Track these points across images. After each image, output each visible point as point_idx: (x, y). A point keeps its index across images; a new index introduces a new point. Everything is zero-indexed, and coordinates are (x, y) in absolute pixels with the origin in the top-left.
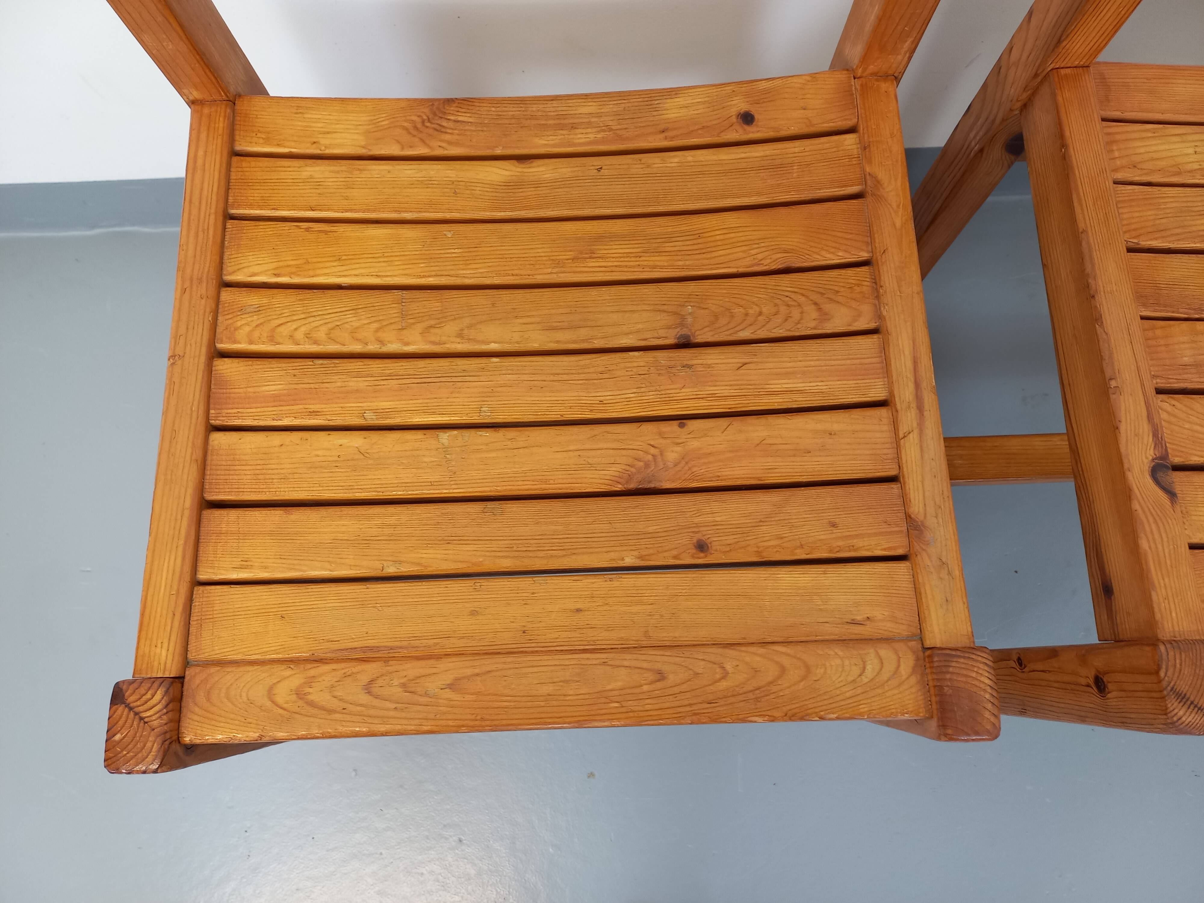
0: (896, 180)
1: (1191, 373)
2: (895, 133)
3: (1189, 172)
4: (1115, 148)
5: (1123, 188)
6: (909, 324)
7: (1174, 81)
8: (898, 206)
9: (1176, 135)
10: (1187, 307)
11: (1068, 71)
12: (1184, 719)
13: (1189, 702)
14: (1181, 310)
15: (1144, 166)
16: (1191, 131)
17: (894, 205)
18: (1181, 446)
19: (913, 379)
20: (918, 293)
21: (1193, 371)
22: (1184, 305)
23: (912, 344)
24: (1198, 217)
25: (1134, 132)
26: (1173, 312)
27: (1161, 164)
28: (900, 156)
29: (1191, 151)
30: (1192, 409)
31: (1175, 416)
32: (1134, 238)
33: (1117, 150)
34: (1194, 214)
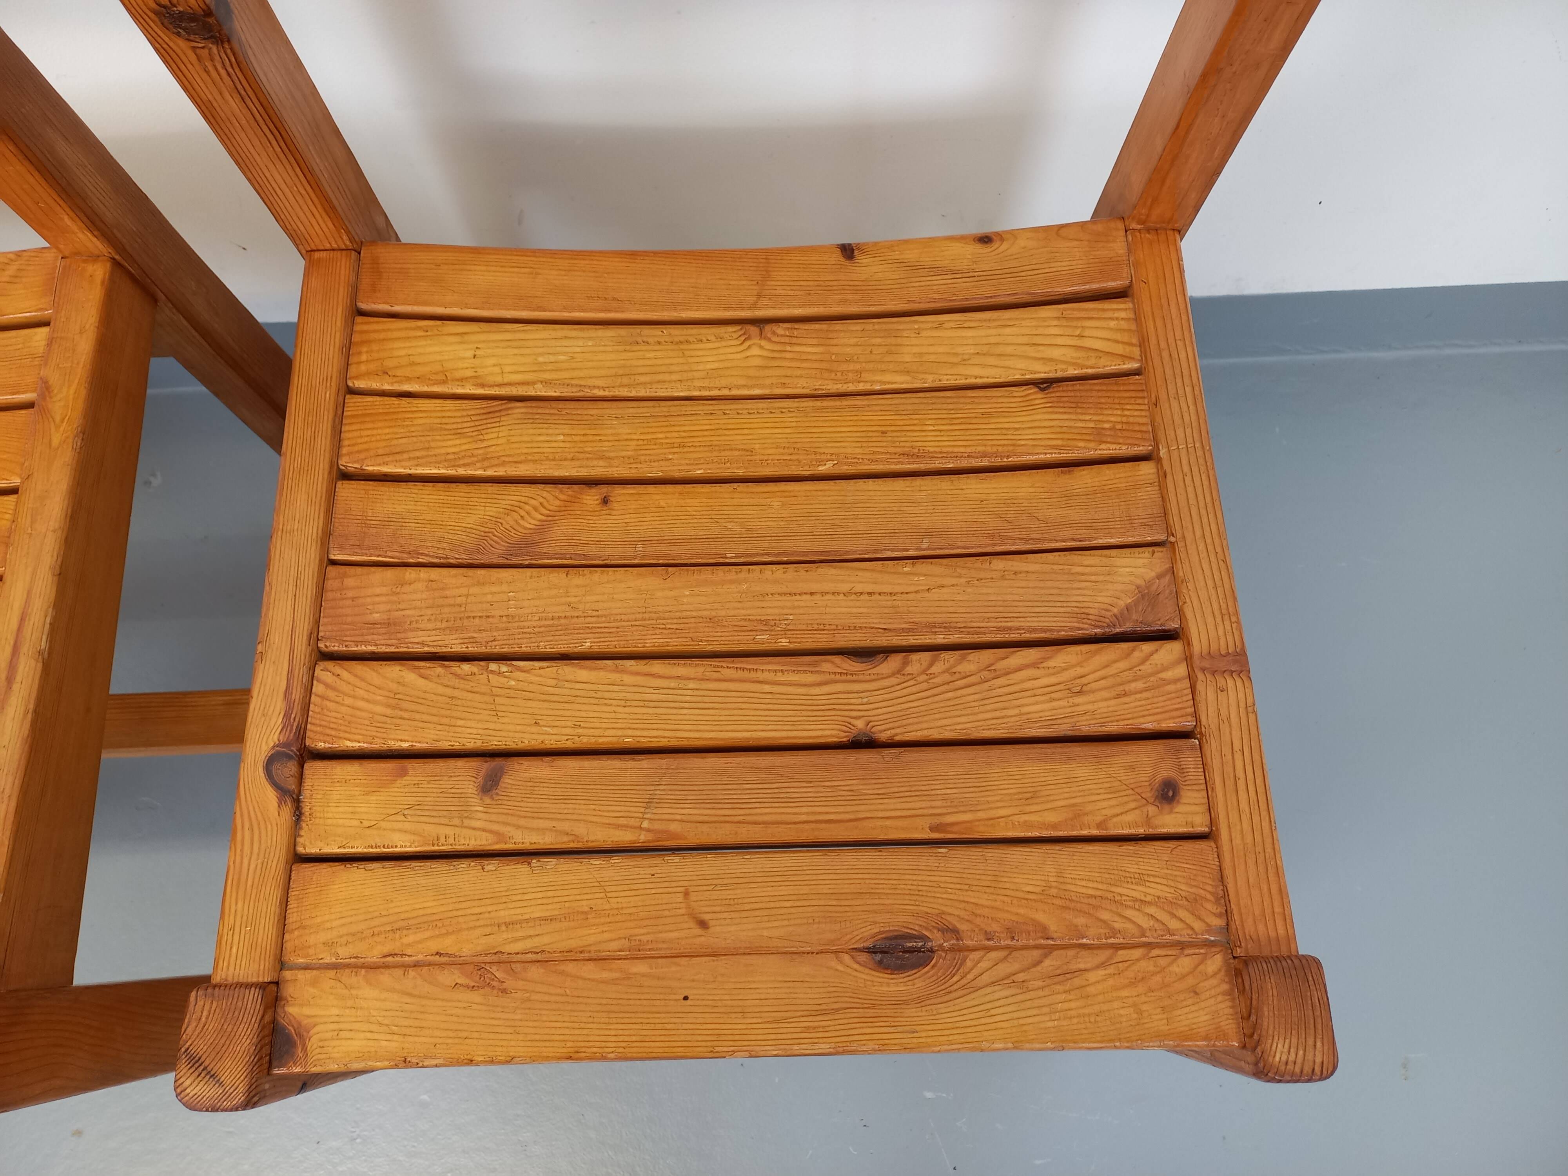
0: (69, 387)
1: (378, 634)
2: (87, 327)
3: (458, 380)
4: (364, 349)
5: (359, 400)
6: (30, 569)
7: (472, 267)
8: (62, 421)
9: (451, 334)
10: (399, 549)
11: (323, 254)
12: (188, 1091)
13: (202, 1068)
14: (390, 554)
15: (399, 372)
16: (479, 330)
17: (58, 418)
18: (330, 728)
19: (12, 643)
20: (54, 531)
21: (383, 631)
22: (395, 547)
23: (25, 596)
24: (453, 437)
25: (400, 330)
26: (378, 556)
27: (420, 370)
28: (84, 357)
29: (470, 354)
30: (362, 679)
31: (334, 689)
32: (355, 462)
33: (367, 352)
34: (446, 432)
